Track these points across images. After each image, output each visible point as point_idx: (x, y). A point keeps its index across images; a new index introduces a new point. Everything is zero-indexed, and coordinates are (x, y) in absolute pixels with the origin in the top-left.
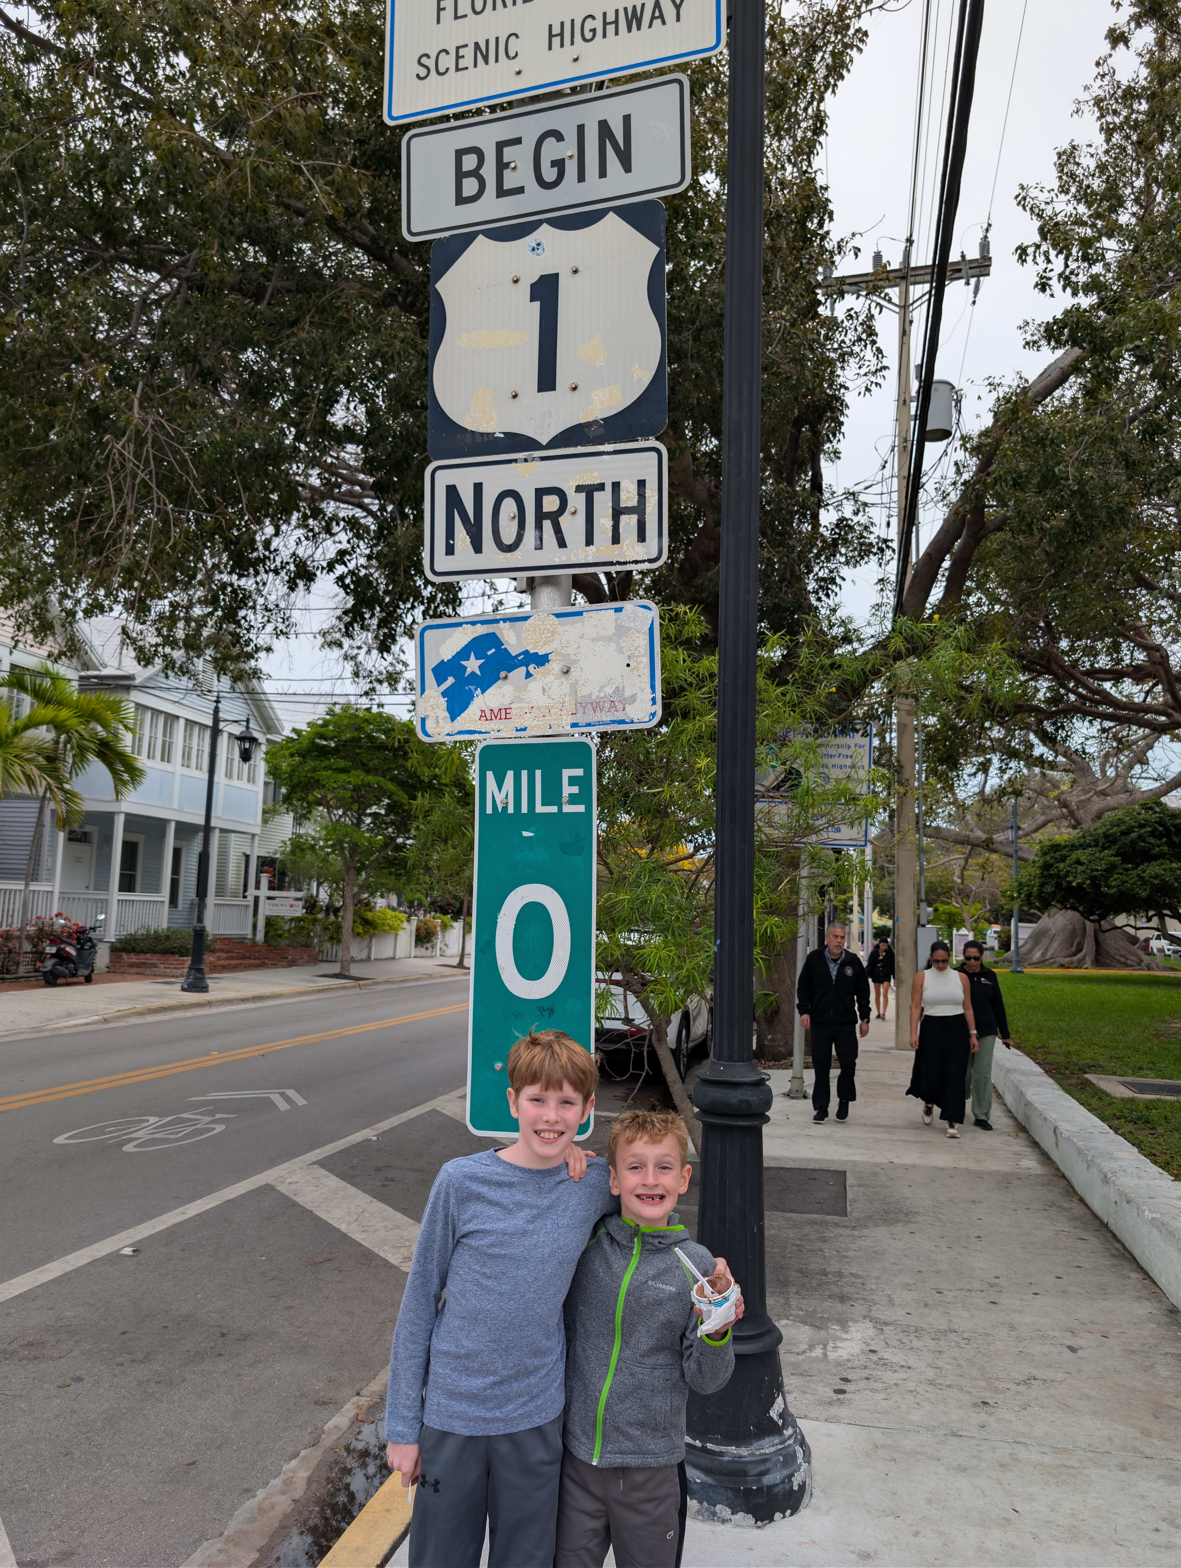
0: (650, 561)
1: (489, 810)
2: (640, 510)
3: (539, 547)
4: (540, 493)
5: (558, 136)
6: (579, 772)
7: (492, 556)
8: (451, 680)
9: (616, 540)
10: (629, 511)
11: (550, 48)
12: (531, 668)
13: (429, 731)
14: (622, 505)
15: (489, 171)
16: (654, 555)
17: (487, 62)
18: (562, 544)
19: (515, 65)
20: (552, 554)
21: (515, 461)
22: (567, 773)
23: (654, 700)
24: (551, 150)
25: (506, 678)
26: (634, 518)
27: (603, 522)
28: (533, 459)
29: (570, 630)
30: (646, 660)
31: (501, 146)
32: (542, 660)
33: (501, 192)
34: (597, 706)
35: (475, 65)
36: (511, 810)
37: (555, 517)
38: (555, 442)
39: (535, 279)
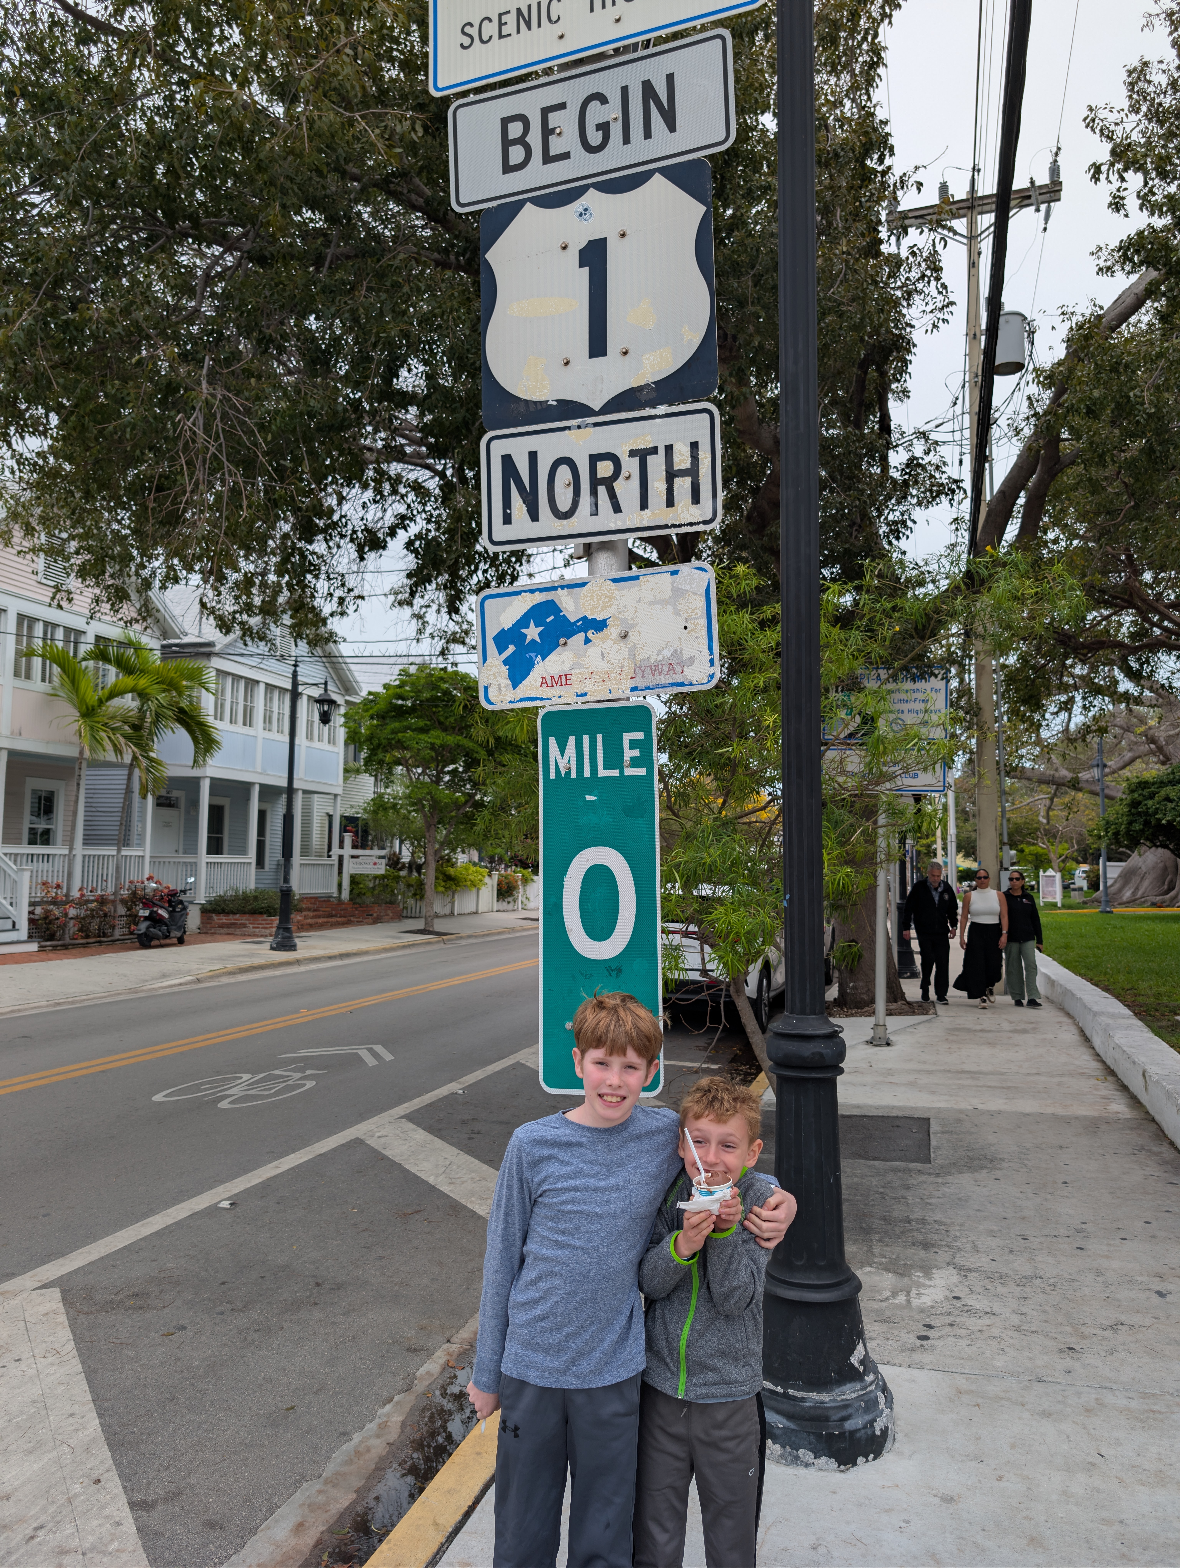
0: (705, 523)
1: (553, 775)
2: (693, 472)
3: (595, 513)
4: (594, 459)
5: (602, 99)
6: (640, 735)
7: (548, 524)
8: (511, 648)
9: (670, 502)
10: (683, 473)
11: (592, 10)
12: (590, 634)
13: (492, 699)
14: (676, 468)
15: (535, 138)
16: (709, 516)
17: (529, 28)
18: (617, 509)
19: (558, 29)
20: (607, 520)
21: (569, 428)
22: (627, 737)
23: (712, 662)
24: (596, 113)
25: (565, 644)
26: (688, 480)
27: (657, 485)
28: (587, 426)
29: (627, 594)
30: (703, 622)
31: (545, 112)
32: (600, 625)
33: (548, 159)
34: (655, 669)
35: (518, 32)
36: (574, 775)
37: (609, 483)
38: (607, 409)
39: (583, 244)
